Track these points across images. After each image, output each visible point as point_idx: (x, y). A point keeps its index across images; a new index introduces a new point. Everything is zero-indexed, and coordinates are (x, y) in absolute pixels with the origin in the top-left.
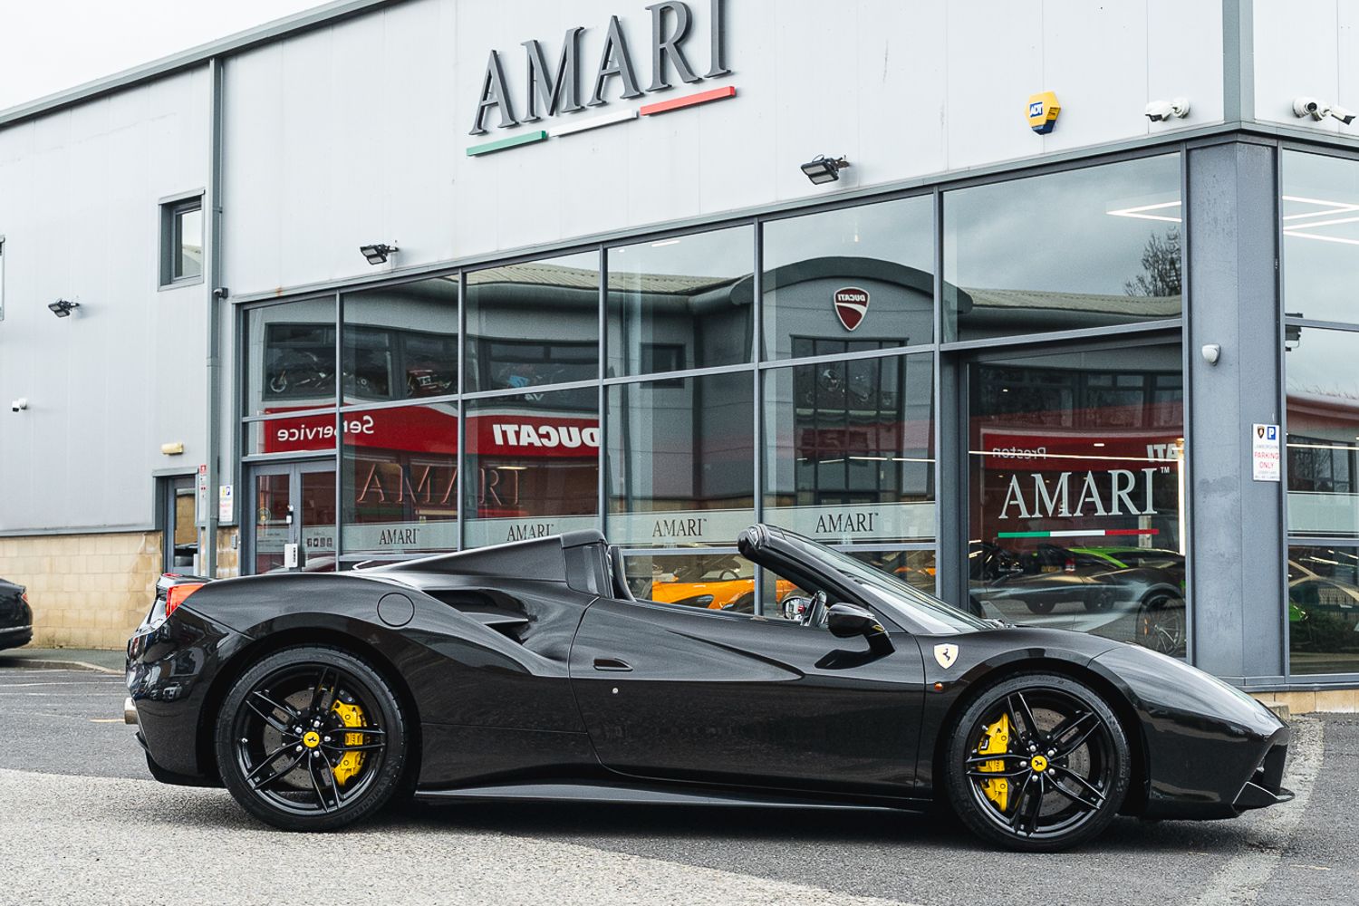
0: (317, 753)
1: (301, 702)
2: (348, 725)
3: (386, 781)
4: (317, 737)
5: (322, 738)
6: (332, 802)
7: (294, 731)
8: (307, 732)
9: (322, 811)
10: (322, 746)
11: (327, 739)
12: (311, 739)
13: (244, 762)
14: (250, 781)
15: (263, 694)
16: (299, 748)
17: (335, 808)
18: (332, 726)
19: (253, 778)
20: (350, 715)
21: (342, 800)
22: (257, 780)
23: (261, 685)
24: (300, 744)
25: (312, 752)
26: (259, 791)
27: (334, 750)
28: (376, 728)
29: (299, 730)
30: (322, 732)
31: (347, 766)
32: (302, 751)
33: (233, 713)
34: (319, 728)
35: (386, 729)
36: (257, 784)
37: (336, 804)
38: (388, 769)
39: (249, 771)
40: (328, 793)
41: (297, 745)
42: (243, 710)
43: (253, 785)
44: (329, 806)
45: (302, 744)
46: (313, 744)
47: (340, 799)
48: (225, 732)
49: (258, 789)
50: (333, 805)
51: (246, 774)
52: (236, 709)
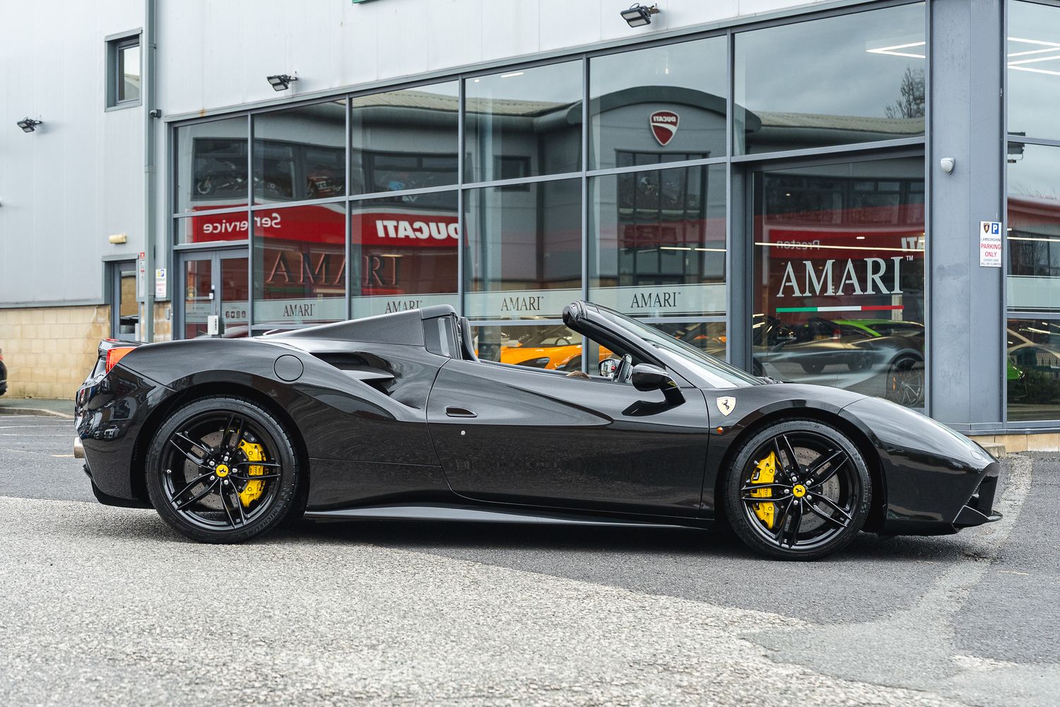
0: (226, 482)
1: (214, 441)
2: (251, 459)
3: (281, 504)
4: (226, 469)
5: (230, 470)
6: (238, 520)
7: (208, 464)
8: (219, 464)
9: (231, 528)
10: (231, 477)
11: (235, 470)
12: (222, 470)
13: (169, 489)
14: (174, 503)
15: (184, 434)
17: (241, 525)
18: (239, 461)
19: (176, 501)
20: (252, 452)
21: (247, 519)
23: (182, 427)
24: (213, 474)
25: (223, 481)
26: (181, 512)
27: (239, 481)
28: (274, 462)
29: (212, 463)
30: (231, 465)
31: (251, 492)
32: (214, 480)
33: (159, 449)
34: (228, 461)
35: (280, 462)
36: (179, 506)
37: (242, 522)
38: (283, 494)
39: (173, 495)
40: (236, 513)
41: (210, 475)
42: (167, 447)
43: (176, 507)
44: (236, 524)
45: (215, 474)
46: (224, 475)
47: (245, 518)
48: (153, 465)
49: (179, 509)
50: (239, 523)
51: (170, 497)
52: (162, 446)
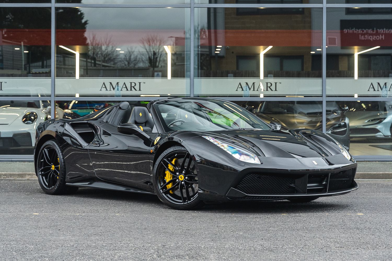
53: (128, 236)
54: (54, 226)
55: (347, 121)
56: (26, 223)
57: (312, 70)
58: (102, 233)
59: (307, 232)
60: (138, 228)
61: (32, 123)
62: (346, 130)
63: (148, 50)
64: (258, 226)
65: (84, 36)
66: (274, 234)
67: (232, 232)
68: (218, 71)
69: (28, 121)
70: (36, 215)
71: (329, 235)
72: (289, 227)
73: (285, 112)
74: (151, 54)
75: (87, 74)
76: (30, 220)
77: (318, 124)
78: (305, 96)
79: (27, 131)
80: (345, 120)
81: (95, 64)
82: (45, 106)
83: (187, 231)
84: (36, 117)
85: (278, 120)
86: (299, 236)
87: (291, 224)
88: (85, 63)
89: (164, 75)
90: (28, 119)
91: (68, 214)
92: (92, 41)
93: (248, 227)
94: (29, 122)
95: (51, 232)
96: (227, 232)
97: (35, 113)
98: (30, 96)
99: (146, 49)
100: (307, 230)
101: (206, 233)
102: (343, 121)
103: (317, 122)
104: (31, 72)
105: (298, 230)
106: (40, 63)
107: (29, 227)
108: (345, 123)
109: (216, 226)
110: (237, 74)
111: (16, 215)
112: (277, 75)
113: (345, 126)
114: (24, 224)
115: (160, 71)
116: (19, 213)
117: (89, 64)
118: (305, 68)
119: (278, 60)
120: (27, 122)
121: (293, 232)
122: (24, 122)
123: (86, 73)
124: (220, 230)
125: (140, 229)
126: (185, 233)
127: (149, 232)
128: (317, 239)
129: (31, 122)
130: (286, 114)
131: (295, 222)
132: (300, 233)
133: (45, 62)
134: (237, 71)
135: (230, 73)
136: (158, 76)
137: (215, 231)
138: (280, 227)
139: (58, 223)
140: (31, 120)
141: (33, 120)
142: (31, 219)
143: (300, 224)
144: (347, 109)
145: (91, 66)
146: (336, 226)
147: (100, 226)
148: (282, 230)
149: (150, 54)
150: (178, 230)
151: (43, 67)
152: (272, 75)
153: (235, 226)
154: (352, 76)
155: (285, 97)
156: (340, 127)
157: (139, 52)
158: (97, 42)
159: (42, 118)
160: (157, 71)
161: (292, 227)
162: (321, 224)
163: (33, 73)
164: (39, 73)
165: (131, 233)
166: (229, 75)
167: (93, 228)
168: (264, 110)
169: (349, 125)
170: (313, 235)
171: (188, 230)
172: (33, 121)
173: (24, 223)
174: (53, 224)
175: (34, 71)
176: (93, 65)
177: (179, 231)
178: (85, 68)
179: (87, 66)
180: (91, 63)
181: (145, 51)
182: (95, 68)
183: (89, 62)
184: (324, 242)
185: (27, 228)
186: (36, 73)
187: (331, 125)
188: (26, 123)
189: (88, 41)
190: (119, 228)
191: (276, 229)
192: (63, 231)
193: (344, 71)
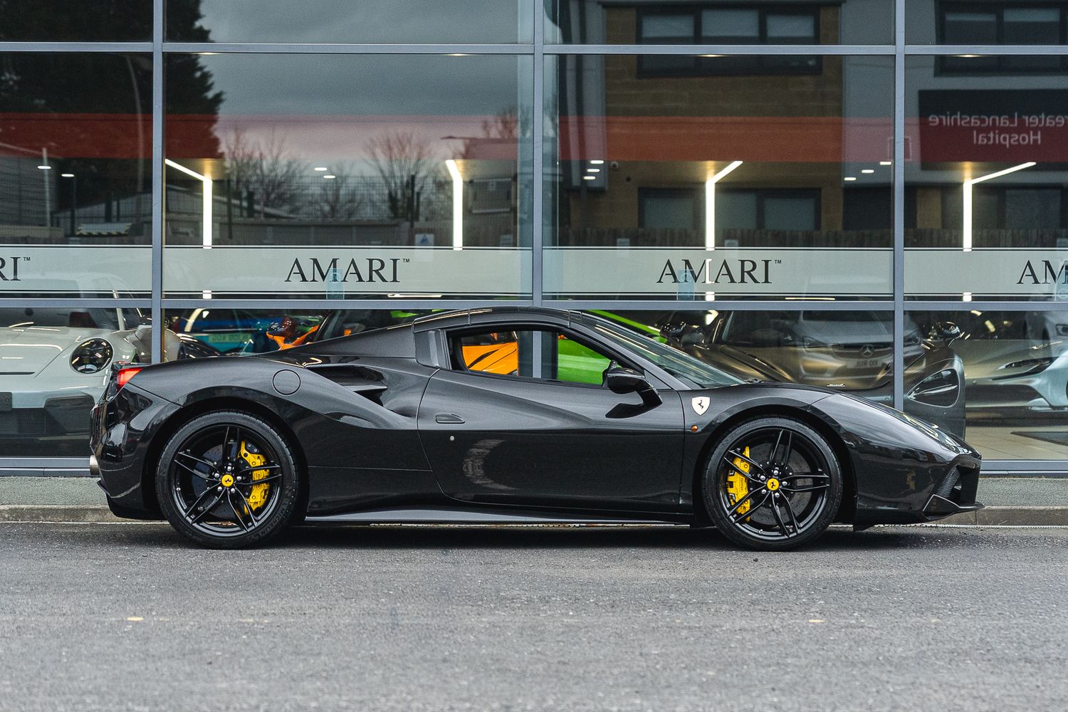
0: (233, 491)
1: (217, 452)
2: (253, 466)
3: (286, 501)
4: (231, 478)
5: (235, 478)
6: (250, 524)
7: (215, 476)
8: (223, 475)
9: (244, 532)
10: (237, 484)
11: (239, 478)
12: (227, 480)
13: (181, 505)
14: (188, 518)
15: (186, 453)
16: (220, 488)
17: (253, 528)
18: (242, 470)
19: (189, 515)
20: (254, 460)
21: (257, 521)
22: (193, 517)
23: (183, 447)
24: (219, 485)
25: (230, 490)
26: (195, 525)
27: (245, 486)
28: (273, 464)
30: (234, 473)
31: (257, 497)
32: (222, 491)
33: (166, 470)
34: (232, 471)
35: (280, 464)
36: (193, 519)
37: (253, 524)
38: (287, 492)
39: (186, 511)
40: (247, 519)
41: (217, 487)
42: (173, 467)
43: (190, 521)
44: (248, 527)
45: (221, 485)
46: (230, 484)
47: (256, 521)
48: (163, 485)
49: (194, 523)
50: (251, 526)
51: (184, 513)
52: (168, 467)
53: (403, 679)
54: (193, 652)
55: (957, 365)
56: (115, 644)
57: (846, 227)
58: (331, 673)
59: (889, 668)
60: (424, 659)
61: (99, 370)
62: (955, 391)
63: (387, 174)
64: (753, 654)
65: (211, 134)
66: (802, 675)
67: (686, 671)
68: (588, 230)
69: (86, 364)
70: (137, 623)
71: (952, 679)
72: (838, 657)
73: (788, 341)
74: (395, 183)
75: (231, 237)
76: (122, 637)
77: (880, 376)
78: (837, 298)
79: (83, 391)
80: (952, 363)
81: (251, 212)
82: (130, 325)
83: (562, 668)
84: (108, 351)
85: (769, 363)
86: (871, 681)
87: (841, 647)
88: (225, 208)
89: (444, 240)
90: (85, 358)
91: (225, 620)
92: (232, 147)
93: (727, 656)
94: (89, 366)
95: (188, 669)
96: (671, 670)
97: (104, 344)
98: (78, 296)
99: (382, 171)
100: (891, 665)
101: (616, 671)
102: (947, 366)
103: (877, 371)
104: (78, 233)
105: (865, 664)
106: (101, 208)
107: (124, 655)
108: (953, 372)
109: (637, 653)
110: (642, 237)
111: (81, 623)
112: (747, 240)
113: (953, 378)
114: (108, 648)
115: (430, 231)
116: (88, 617)
117: (236, 211)
118: (823, 223)
119: (749, 201)
120: (83, 367)
121: (853, 670)
122: (75, 366)
123: (228, 234)
124: (650, 663)
125: (431, 660)
126: (557, 671)
127: (457, 670)
128: (925, 690)
129: (95, 368)
130: (790, 346)
131: (852, 643)
132: (873, 671)
133: (115, 204)
134: (641, 230)
135: (620, 237)
136: (424, 242)
137: (638, 666)
138: (815, 657)
139: (202, 645)
140: (93, 361)
141: (100, 361)
142: (125, 632)
143: (865, 648)
144: (958, 334)
145: (241, 216)
146: (967, 654)
147: (319, 654)
148: (822, 664)
149: (393, 185)
150: (536, 663)
151: (108, 218)
152: (736, 242)
153: (690, 653)
154: (957, 243)
155: (783, 298)
156: (940, 382)
157: (362, 177)
158: (248, 151)
159: (124, 357)
160: (421, 231)
161: (846, 657)
162: (924, 648)
163: (81, 235)
164: (100, 235)
165: (408, 671)
166: (619, 240)
167: (302, 657)
168: (730, 336)
169: (962, 375)
170: (909, 678)
171: (564, 663)
172: (99, 365)
173: (109, 643)
174: (188, 647)
175: (84, 229)
176: (245, 214)
177: (540, 667)
178: (226, 219)
179: (230, 215)
180: (240, 207)
181: (380, 174)
182: (252, 220)
183: (235, 206)
184: (942, 696)
185: (121, 658)
186: (90, 235)
187: (914, 378)
188: (81, 371)
189: (223, 148)
190: (373, 658)
191: (804, 661)
192: (220, 667)
193: (932, 232)
